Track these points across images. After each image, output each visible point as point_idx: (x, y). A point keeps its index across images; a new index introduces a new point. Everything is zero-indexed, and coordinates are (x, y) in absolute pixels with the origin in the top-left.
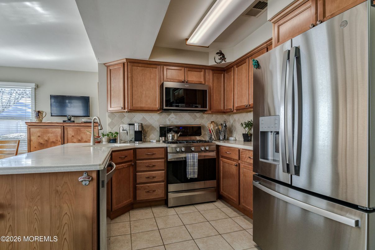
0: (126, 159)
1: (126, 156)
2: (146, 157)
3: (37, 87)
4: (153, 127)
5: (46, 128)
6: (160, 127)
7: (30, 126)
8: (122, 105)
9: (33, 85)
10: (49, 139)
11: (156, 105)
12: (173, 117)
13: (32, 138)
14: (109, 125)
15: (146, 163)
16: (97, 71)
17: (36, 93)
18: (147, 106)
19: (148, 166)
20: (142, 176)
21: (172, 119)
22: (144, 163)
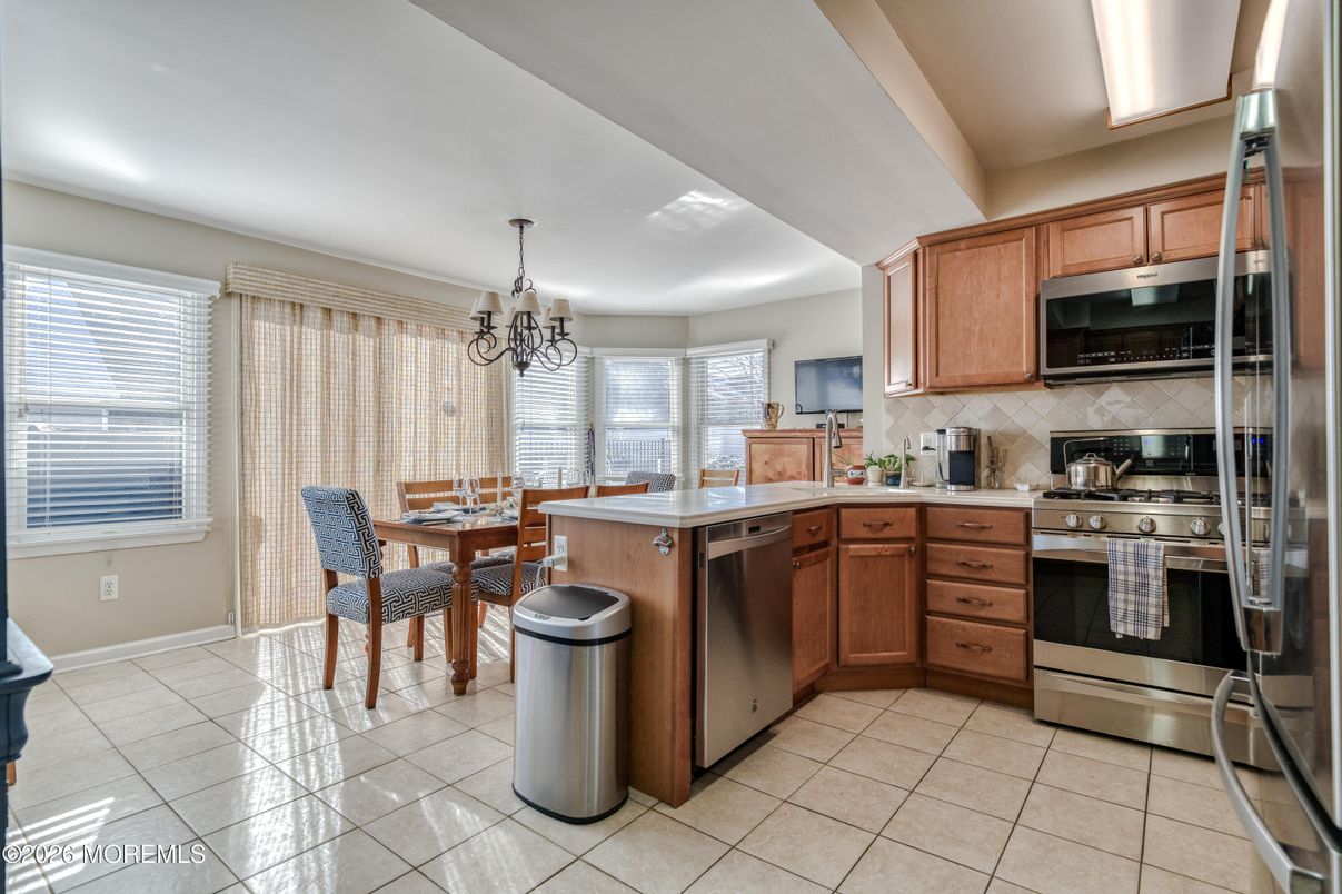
0: (887, 533)
1: (887, 524)
2: (959, 534)
3: (773, 345)
4: (1031, 439)
5: (780, 444)
6: (1052, 439)
7: (753, 438)
8: (909, 377)
9: (764, 343)
10: (784, 470)
11: (1019, 364)
12: (1118, 402)
13: (754, 466)
14: (889, 434)
15: (958, 553)
16: (860, 285)
17: (772, 359)
18: (986, 372)
19: (964, 563)
20: (946, 593)
21: (1114, 409)
22: (950, 552)
